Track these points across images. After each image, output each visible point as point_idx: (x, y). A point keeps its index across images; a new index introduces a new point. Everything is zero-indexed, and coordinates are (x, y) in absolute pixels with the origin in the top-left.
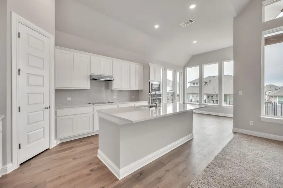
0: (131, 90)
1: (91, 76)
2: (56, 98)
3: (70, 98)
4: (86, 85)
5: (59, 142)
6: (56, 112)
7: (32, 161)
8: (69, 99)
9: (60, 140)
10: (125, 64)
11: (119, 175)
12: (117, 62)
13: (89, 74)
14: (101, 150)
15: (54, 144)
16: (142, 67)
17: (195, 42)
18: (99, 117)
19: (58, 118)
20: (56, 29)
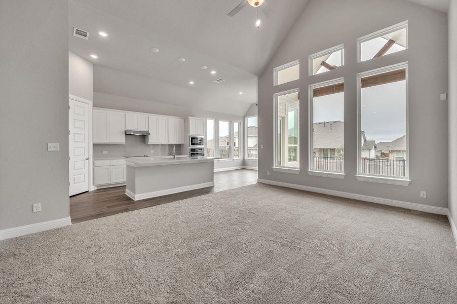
0: (169, 145)
1: (126, 132)
2: (94, 152)
3: (107, 152)
4: (122, 140)
5: (96, 188)
6: (94, 162)
7: (77, 196)
8: (105, 152)
9: (98, 186)
10: (163, 119)
11: (135, 198)
12: (153, 117)
13: (124, 130)
14: (128, 189)
15: (92, 188)
16: (183, 120)
17: (241, 93)
18: (127, 165)
19: (95, 168)
20: (94, 91)
